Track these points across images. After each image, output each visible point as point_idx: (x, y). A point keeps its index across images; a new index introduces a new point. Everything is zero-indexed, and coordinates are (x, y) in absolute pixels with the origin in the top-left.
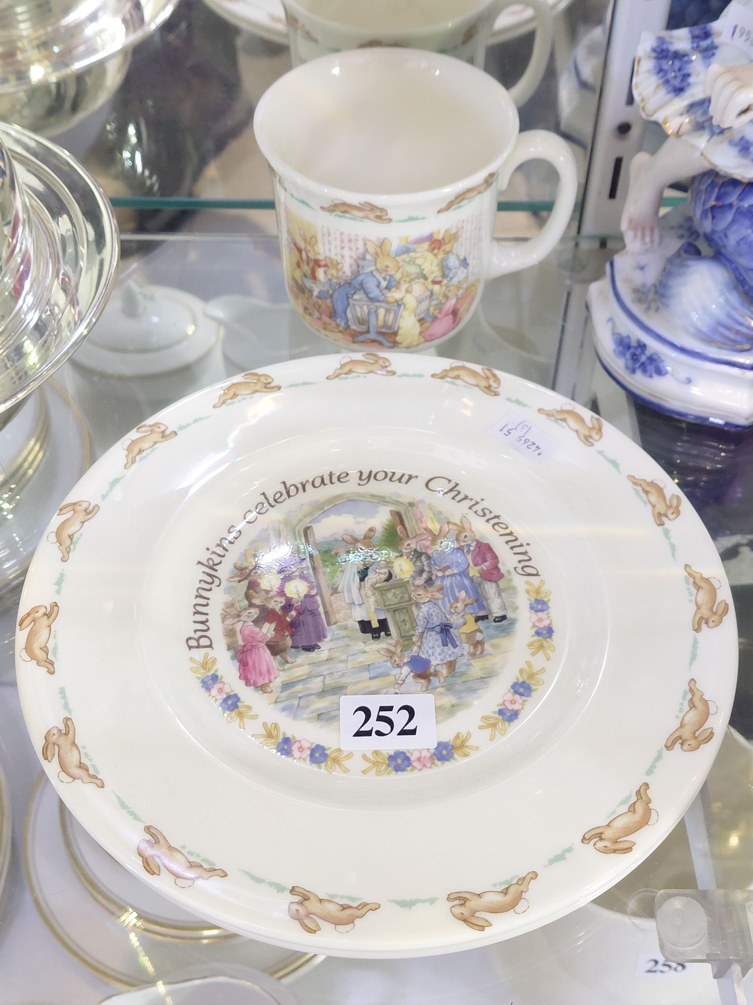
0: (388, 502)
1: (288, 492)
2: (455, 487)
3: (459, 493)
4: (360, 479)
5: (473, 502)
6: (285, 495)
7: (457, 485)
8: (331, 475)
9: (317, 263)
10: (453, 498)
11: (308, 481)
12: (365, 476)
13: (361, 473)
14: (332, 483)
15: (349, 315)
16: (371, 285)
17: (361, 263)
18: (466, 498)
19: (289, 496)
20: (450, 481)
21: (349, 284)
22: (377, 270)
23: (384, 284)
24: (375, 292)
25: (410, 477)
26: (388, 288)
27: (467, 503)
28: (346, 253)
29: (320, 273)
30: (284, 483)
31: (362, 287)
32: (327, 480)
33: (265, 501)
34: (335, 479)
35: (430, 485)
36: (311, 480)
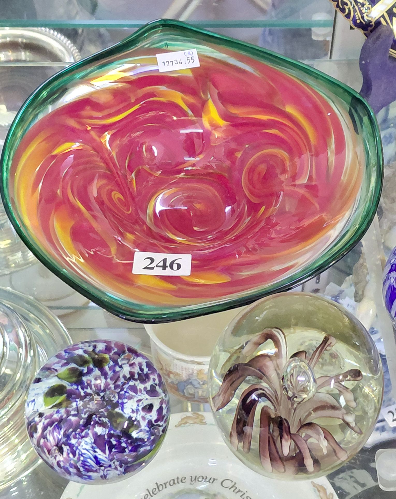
0: (204, 494)
1: (158, 488)
2: (234, 485)
3: (236, 488)
4: (191, 481)
5: (242, 493)
6: (157, 490)
7: (235, 483)
8: (178, 478)
9: (170, 372)
10: (234, 491)
11: (167, 482)
12: (193, 479)
13: (191, 477)
14: (178, 483)
15: (185, 391)
16: (195, 383)
17: (191, 376)
18: (239, 491)
19: (159, 491)
20: (232, 481)
21: (185, 382)
22: (198, 378)
23: (201, 383)
24: (197, 386)
25: (214, 480)
26: (203, 384)
27: (241, 494)
28: (184, 372)
29: (172, 376)
30: (157, 483)
31: (191, 383)
32: (176, 481)
33: (148, 494)
34: (179, 480)
35: (223, 483)
36: (169, 481)
